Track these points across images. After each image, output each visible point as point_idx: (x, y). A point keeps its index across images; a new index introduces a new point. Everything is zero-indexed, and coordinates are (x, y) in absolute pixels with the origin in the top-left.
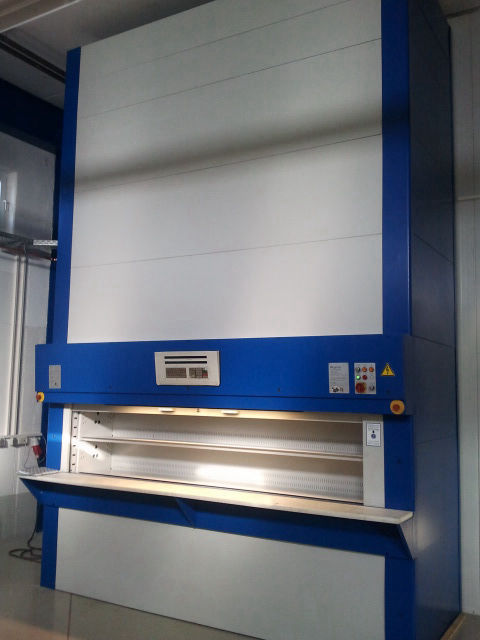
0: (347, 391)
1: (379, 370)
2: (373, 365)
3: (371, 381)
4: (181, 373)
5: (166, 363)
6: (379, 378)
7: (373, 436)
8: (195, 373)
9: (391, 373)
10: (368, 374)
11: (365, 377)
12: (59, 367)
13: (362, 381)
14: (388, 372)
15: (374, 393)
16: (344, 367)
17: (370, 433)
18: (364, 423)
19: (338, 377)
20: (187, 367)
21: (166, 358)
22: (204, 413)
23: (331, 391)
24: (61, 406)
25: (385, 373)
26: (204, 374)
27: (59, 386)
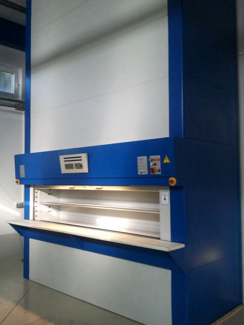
0: (146, 173)
1: (162, 159)
2: (159, 157)
3: (158, 167)
4: (72, 167)
5: (65, 161)
6: (163, 164)
7: (165, 199)
8: (77, 166)
10: (157, 162)
11: (155, 164)
12: (23, 166)
13: (154, 166)
14: (167, 161)
15: (160, 173)
16: (145, 158)
17: (163, 197)
18: (160, 191)
19: (142, 165)
20: (74, 163)
21: (64, 158)
22: (88, 188)
23: (139, 173)
24: (29, 186)
25: (165, 161)
26: (81, 166)
27: (24, 176)
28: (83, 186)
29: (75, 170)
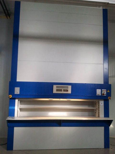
0: (100, 95)
1: (107, 91)
2: (106, 90)
3: (105, 93)
4: (61, 90)
5: (57, 88)
6: (107, 92)
7: (102, 104)
8: (64, 90)
9: (109, 92)
10: (105, 91)
11: (104, 92)
12: (19, 88)
13: (103, 93)
14: (108, 91)
15: (106, 95)
16: (100, 90)
17: (101, 103)
18: (100, 101)
19: (99, 92)
20: (63, 89)
21: (57, 87)
23: (97, 95)
24: (15, 99)
25: (108, 92)
26: (67, 91)
27: (19, 93)
28: (59, 99)
29: (63, 92)
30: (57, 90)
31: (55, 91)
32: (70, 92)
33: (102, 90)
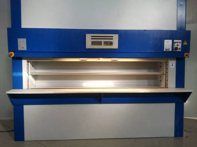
0: (171, 50)
2: (181, 41)
3: (180, 46)
4: (100, 43)
5: (92, 39)
6: (182, 45)
7: (172, 65)
8: (106, 43)
9: (186, 44)
10: (179, 44)
11: (178, 45)
12: (25, 40)
13: (176, 46)
14: (185, 43)
15: (180, 50)
16: (170, 41)
18: (169, 61)
20: (103, 41)
21: (92, 37)
23: (165, 50)
24: (21, 59)
25: (184, 44)
26: (111, 44)
27: (25, 49)
28: (98, 59)
29: (103, 47)
30: (93, 43)
31: (89, 45)
32: (115, 46)
33: (175, 41)
